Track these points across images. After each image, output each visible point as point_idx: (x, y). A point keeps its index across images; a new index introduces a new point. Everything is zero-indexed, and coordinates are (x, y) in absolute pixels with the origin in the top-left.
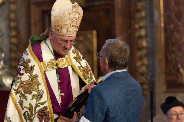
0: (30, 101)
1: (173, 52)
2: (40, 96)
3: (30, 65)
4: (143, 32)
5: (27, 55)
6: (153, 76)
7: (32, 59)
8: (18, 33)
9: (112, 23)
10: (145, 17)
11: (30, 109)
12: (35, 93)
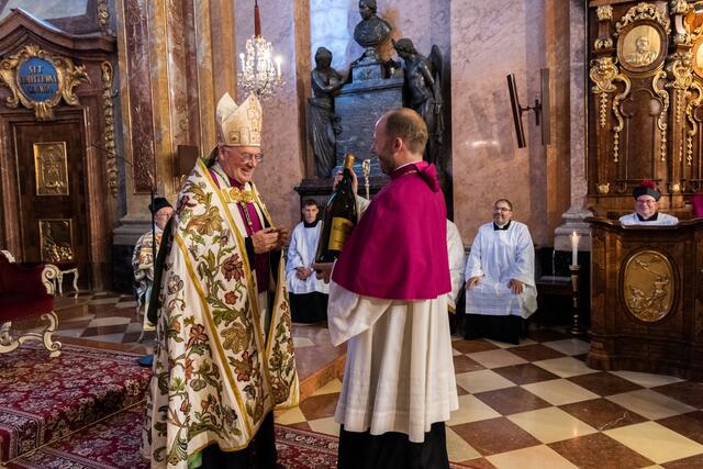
0: (209, 245)
1: (142, 161)
2: (224, 239)
3: (205, 191)
4: (112, 144)
5: (198, 175)
6: (124, 180)
7: (208, 183)
9: (83, 135)
10: (114, 131)
11: (208, 259)
12: (217, 233)
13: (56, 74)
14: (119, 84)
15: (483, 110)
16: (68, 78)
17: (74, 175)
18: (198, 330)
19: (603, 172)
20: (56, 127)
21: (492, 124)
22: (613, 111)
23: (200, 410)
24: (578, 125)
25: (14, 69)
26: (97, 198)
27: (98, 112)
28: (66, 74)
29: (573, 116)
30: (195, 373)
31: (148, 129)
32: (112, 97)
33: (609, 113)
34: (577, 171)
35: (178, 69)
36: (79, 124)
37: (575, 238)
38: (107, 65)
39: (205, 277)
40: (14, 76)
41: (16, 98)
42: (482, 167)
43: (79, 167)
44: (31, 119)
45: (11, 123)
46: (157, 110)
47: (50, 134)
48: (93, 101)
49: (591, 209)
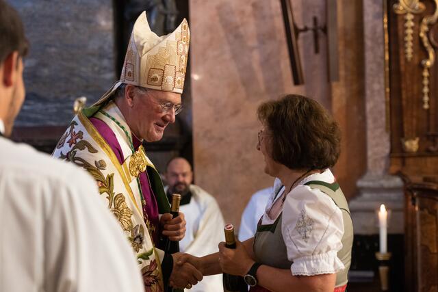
15: (237, 27)
19: (410, 123)
21: (252, 49)
22: (420, 39)
24: (376, 56)
29: (368, 43)
33: (417, 41)
34: (375, 121)
37: (383, 213)
42: (236, 112)
49: (399, 174)
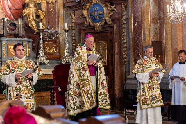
0: (79, 64)
1: (137, 49)
2: (82, 62)
3: (79, 52)
4: (125, 41)
6: (129, 58)
7: (79, 50)
8: (76, 42)
9: (113, 38)
10: (126, 35)
11: (79, 67)
12: (81, 61)
13: (104, 10)
14: (128, 13)
16: (108, 12)
17: (109, 56)
18: (78, 84)
20: (103, 34)
23: (79, 103)
25: (88, 9)
26: (118, 67)
27: (120, 27)
28: (107, 10)
30: (78, 94)
31: (140, 34)
32: (126, 19)
35: (155, 4)
36: (112, 32)
38: (124, 4)
39: (79, 71)
40: (88, 12)
41: (88, 22)
43: (111, 52)
44: (93, 31)
45: (86, 33)
46: (144, 24)
47: (100, 38)
48: (118, 21)
